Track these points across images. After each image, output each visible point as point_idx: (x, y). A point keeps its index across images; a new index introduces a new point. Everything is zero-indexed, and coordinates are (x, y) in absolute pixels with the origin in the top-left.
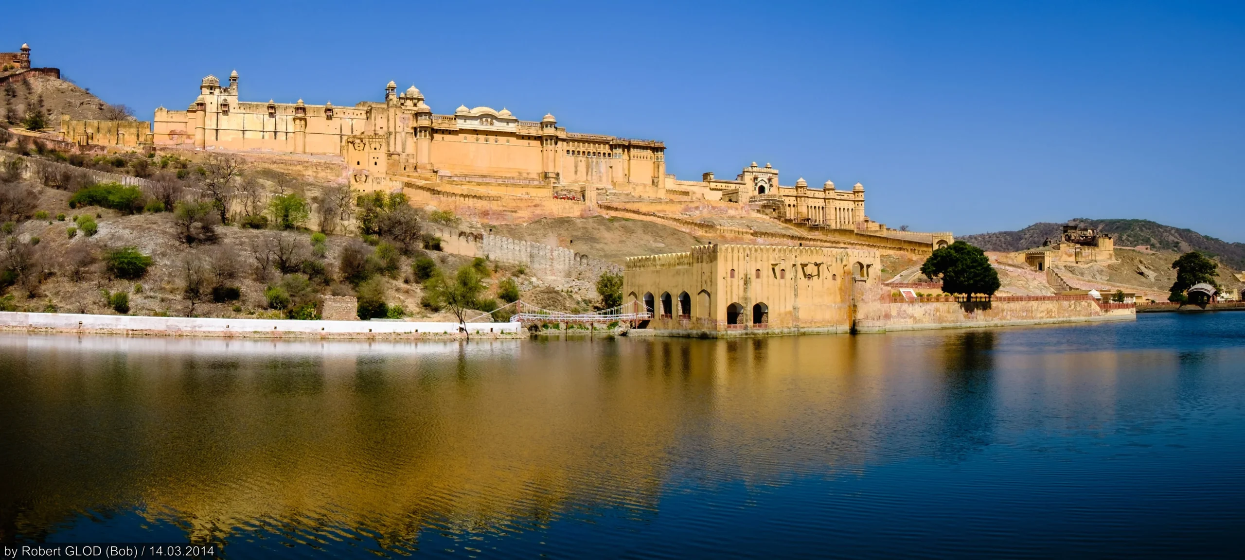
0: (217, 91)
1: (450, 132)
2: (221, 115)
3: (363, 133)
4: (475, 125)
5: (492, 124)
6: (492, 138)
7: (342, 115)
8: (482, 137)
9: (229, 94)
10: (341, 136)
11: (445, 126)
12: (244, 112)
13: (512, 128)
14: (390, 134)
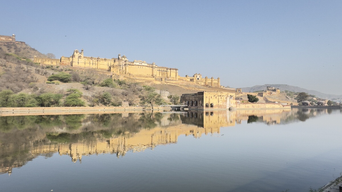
0: (78, 53)
1: (133, 65)
2: (79, 59)
3: (113, 65)
4: (138, 64)
5: (142, 64)
6: (142, 67)
7: (108, 61)
8: (139, 66)
9: (81, 54)
10: (108, 65)
11: (132, 64)
12: (85, 59)
13: (146, 65)
14: (120, 65)
